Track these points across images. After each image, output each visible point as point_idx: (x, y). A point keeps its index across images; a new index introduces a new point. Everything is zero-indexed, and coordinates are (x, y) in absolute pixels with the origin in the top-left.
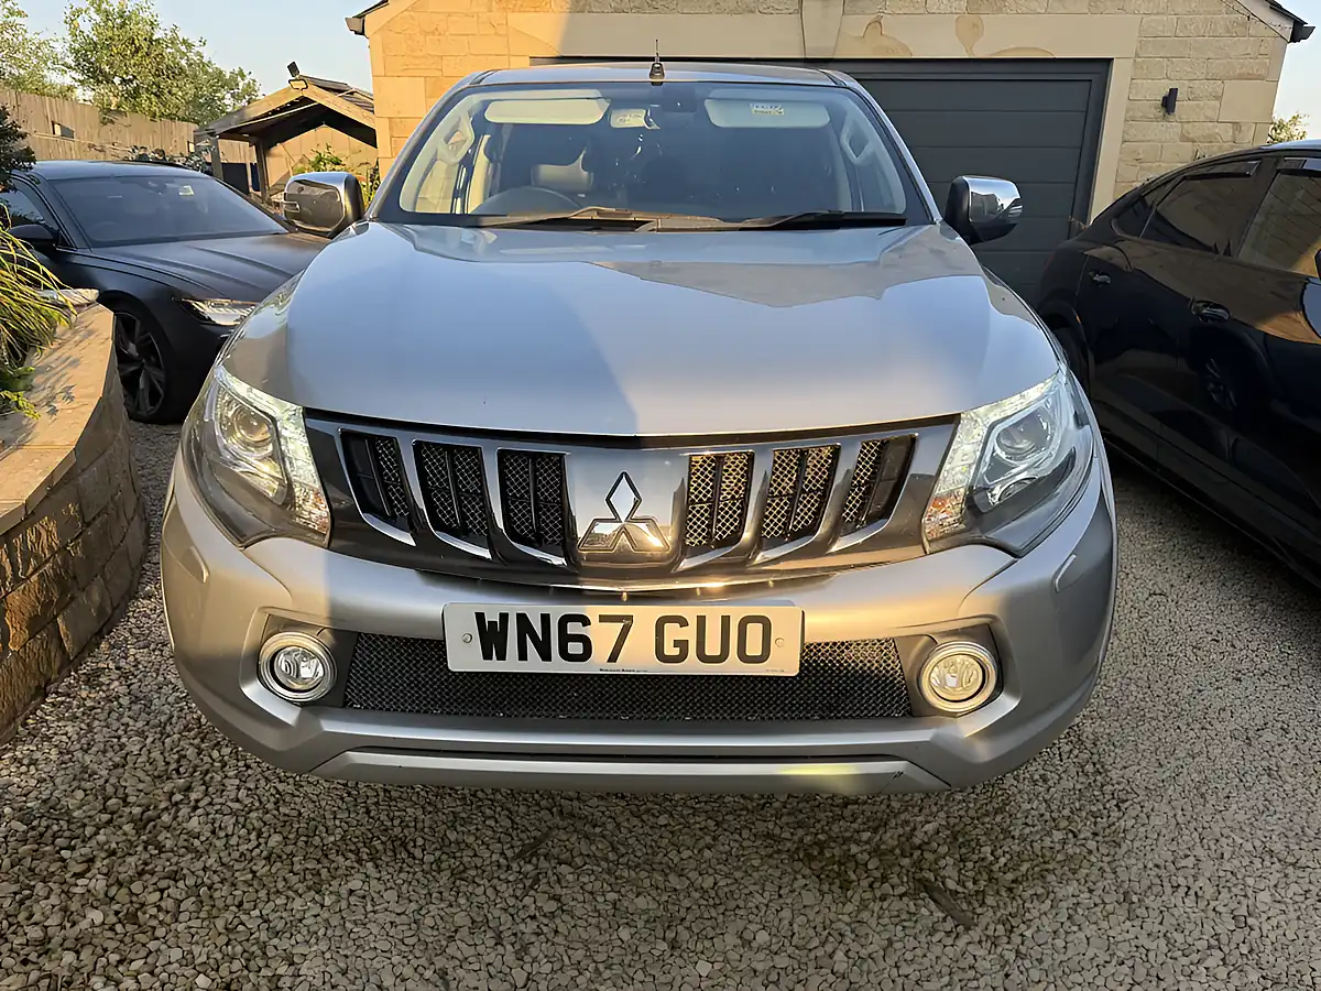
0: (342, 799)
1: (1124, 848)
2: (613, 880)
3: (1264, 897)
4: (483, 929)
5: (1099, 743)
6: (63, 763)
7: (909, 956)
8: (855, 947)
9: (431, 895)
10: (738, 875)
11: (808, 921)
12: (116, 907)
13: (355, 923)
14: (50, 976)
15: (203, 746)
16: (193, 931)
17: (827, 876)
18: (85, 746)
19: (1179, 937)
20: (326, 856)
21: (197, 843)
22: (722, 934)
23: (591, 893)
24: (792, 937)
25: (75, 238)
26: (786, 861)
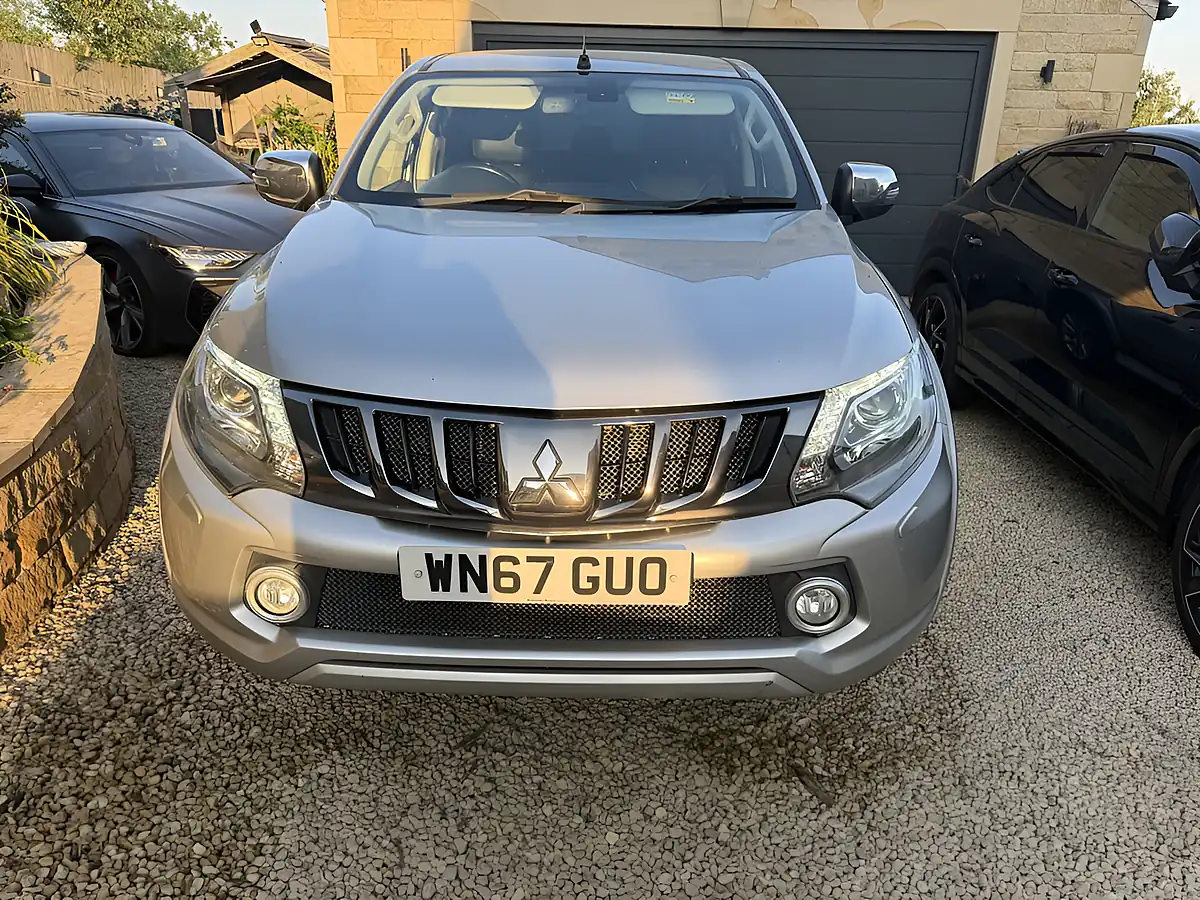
0: (311, 696)
1: (963, 740)
2: (539, 765)
3: (1074, 780)
4: (431, 806)
5: (949, 651)
6: (71, 665)
7: (780, 828)
8: (737, 821)
9: (387, 778)
10: (643, 761)
11: (699, 799)
12: (123, 788)
13: (324, 800)
14: (71, 844)
15: (191, 650)
16: (189, 807)
17: (717, 762)
18: (90, 651)
19: (1002, 814)
20: (299, 745)
21: (189, 733)
22: (628, 810)
23: (521, 776)
24: (685, 812)
25: (60, 188)
26: (683, 750)
